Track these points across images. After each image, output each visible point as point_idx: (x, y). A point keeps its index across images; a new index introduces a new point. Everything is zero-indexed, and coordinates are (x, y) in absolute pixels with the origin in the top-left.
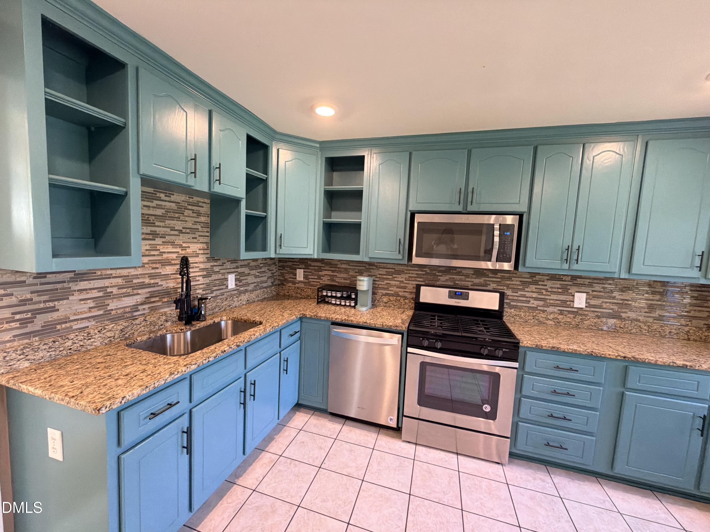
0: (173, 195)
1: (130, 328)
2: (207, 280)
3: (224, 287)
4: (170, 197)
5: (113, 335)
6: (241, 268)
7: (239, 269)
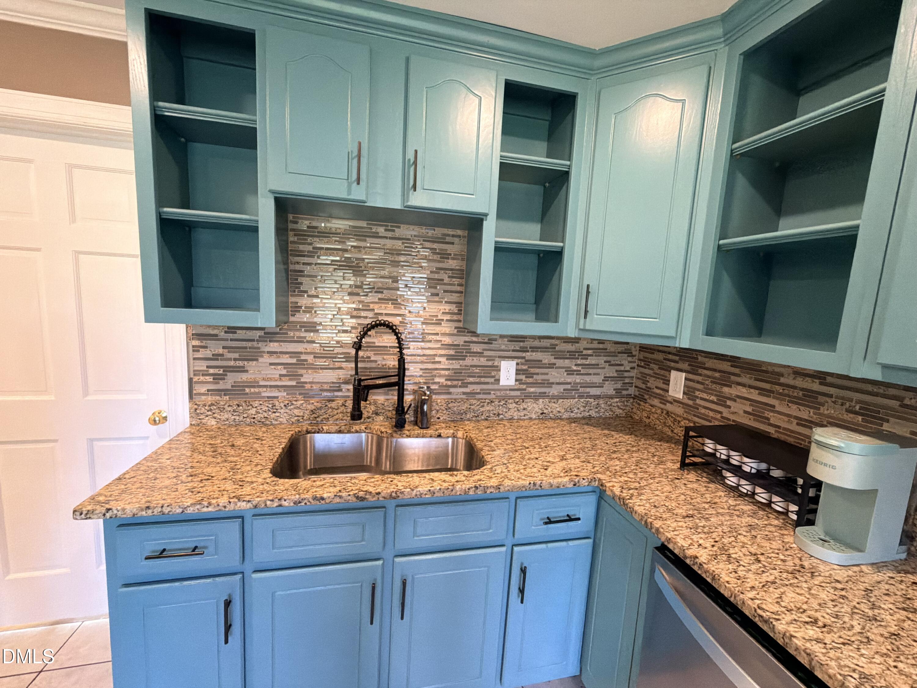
0: (399, 227)
1: (323, 411)
2: (456, 365)
3: (492, 380)
4: (394, 231)
5: (301, 414)
6: (532, 351)
7: (528, 354)
